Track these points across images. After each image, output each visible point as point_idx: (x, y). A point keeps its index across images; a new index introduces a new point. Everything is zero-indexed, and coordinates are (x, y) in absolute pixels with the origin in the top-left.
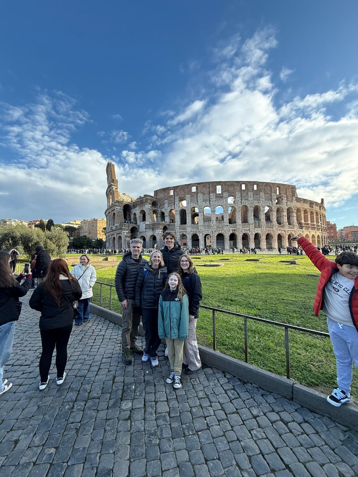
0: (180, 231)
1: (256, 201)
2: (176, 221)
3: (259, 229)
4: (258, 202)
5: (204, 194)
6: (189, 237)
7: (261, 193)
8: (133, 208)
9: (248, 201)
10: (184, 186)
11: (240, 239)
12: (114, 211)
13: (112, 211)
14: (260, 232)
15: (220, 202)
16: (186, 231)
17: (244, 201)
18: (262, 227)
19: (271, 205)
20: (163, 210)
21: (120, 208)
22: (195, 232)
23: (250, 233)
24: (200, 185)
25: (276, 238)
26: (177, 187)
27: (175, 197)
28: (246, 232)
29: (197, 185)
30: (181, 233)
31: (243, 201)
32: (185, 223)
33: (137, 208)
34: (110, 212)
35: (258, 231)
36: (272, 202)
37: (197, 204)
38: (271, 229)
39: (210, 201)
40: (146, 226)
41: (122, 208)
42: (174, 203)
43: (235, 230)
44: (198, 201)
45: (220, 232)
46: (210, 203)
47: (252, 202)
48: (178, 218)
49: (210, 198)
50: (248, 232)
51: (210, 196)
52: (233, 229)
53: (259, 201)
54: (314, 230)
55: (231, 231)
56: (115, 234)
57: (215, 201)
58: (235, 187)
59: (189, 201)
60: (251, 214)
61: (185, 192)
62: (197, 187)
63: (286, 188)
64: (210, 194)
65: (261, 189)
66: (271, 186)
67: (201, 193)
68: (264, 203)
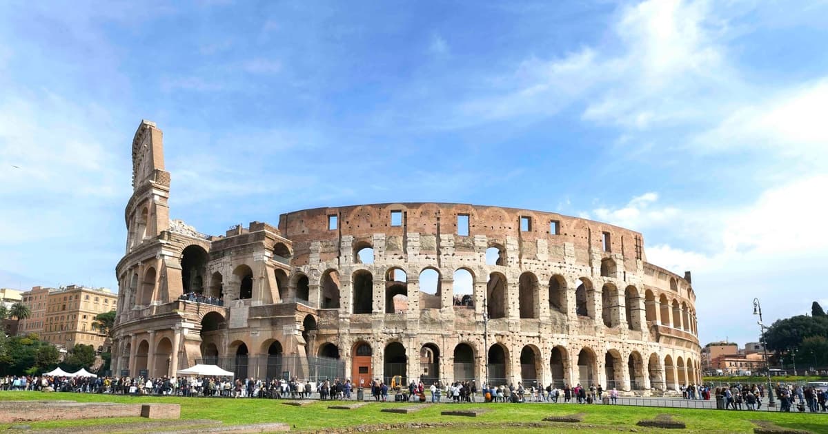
0: (352, 331)
1: (554, 264)
2: (341, 302)
3: (563, 336)
4: (561, 267)
5: (422, 234)
6: (379, 350)
7: (566, 244)
8: (211, 257)
9: (536, 261)
10: (369, 208)
11: (515, 360)
12: (152, 262)
13: (143, 262)
14: (564, 343)
15: (465, 258)
16: (369, 332)
17: (526, 261)
18: (571, 332)
19: (588, 275)
20: (304, 270)
21: (171, 254)
22: (395, 336)
23: (540, 346)
24: (414, 210)
25: (601, 360)
26: (350, 209)
27: (343, 237)
28: (531, 342)
29: (405, 208)
30: (355, 338)
31: (523, 261)
32: (368, 310)
33: (227, 259)
34: (136, 266)
35: (561, 340)
36: (592, 268)
37: (403, 260)
38: (591, 338)
39: (439, 253)
40: (254, 311)
41: (179, 254)
42: (338, 254)
43: (502, 336)
44: (405, 252)
45: (465, 339)
46: (439, 260)
47: (546, 264)
48: (347, 295)
49: (439, 247)
50: (536, 342)
51: (439, 240)
52: (498, 332)
53: (562, 265)
54: (682, 346)
55: (493, 336)
56: (148, 332)
57: (453, 255)
58: (503, 223)
59: (381, 250)
60: (543, 296)
61: (371, 226)
62: (406, 213)
63: (622, 238)
64: (441, 235)
65: (566, 234)
66: (589, 230)
67: (415, 231)
68: (574, 270)
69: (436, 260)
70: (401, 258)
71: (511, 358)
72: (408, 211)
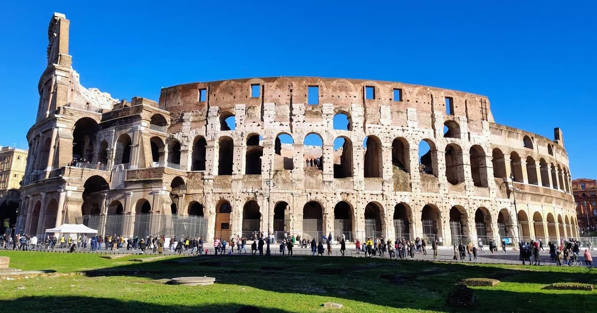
0: (215, 191)
1: (397, 128)
2: (207, 165)
3: (406, 193)
4: (403, 130)
5: (277, 103)
6: (238, 209)
7: (409, 109)
9: (379, 126)
10: (232, 83)
11: (359, 217)
12: (49, 133)
13: (43, 133)
14: (407, 201)
15: (314, 124)
16: (229, 191)
17: (370, 125)
18: (413, 189)
19: (432, 138)
20: (178, 137)
21: (65, 126)
22: (252, 196)
23: (383, 203)
24: (270, 84)
25: (445, 216)
26: (217, 84)
27: (211, 107)
28: (374, 199)
29: (262, 82)
30: (218, 197)
31: (367, 125)
32: (229, 171)
33: (112, 129)
34: (38, 136)
35: (404, 197)
36: (435, 130)
37: (260, 127)
38: (434, 195)
39: (291, 120)
40: (131, 174)
41: (72, 125)
42: (205, 122)
43: (348, 194)
44: (262, 120)
45: (313, 198)
46: (291, 127)
47: (389, 128)
48: (213, 157)
49: (291, 114)
50: (379, 200)
51: (291, 109)
52: (344, 191)
53: (404, 128)
55: (338, 195)
56: (41, 193)
57: (304, 121)
58: (349, 92)
59: (242, 118)
60: (387, 156)
61: (234, 98)
62: (263, 86)
63: (466, 101)
64: (293, 105)
65: (408, 101)
66: (432, 96)
67: (271, 102)
68: (417, 133)
69: (289, 126)
70: (259, 125)
71: (355, 215)
72: (266, 84)
